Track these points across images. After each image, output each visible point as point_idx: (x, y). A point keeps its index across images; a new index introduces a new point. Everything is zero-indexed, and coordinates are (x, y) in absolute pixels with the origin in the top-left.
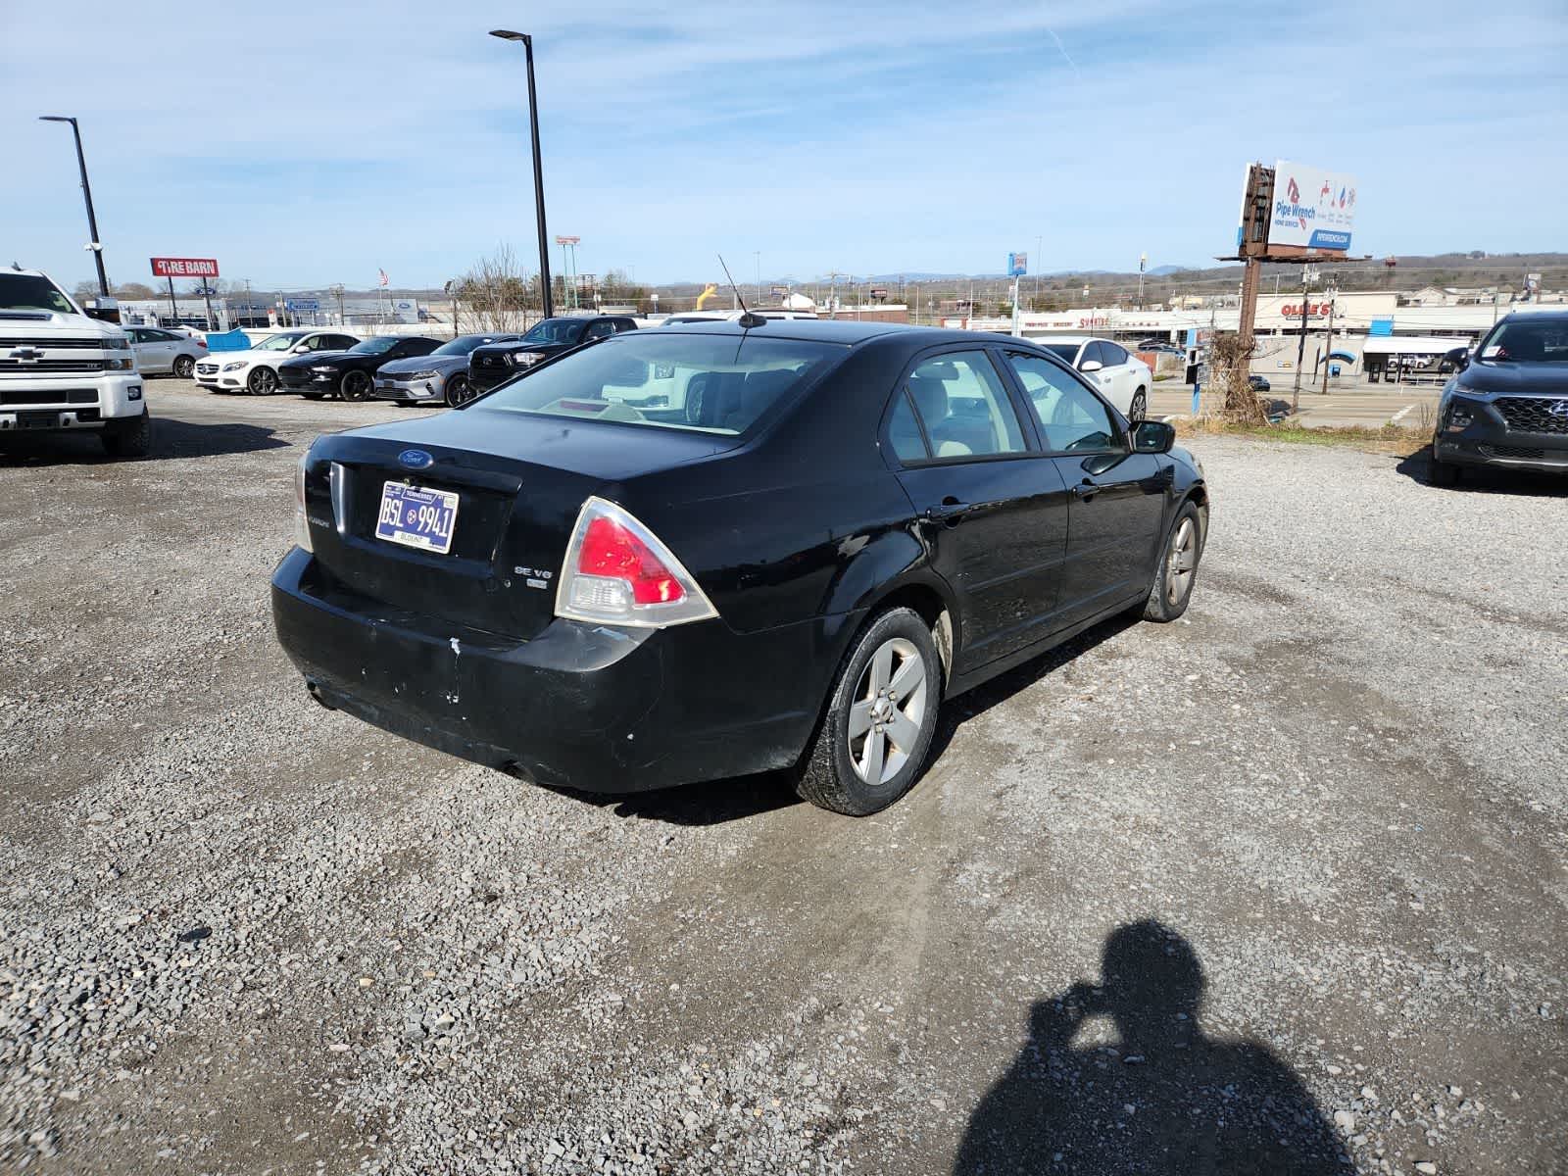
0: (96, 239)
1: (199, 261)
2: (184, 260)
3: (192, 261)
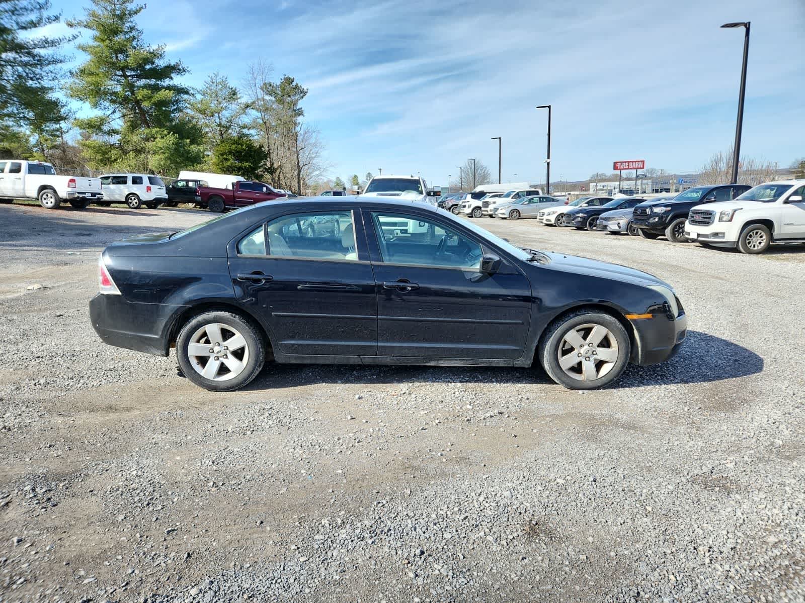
0: (549, 158)
1: (636, 162)
2: (629, 162)
3: (633, 162)
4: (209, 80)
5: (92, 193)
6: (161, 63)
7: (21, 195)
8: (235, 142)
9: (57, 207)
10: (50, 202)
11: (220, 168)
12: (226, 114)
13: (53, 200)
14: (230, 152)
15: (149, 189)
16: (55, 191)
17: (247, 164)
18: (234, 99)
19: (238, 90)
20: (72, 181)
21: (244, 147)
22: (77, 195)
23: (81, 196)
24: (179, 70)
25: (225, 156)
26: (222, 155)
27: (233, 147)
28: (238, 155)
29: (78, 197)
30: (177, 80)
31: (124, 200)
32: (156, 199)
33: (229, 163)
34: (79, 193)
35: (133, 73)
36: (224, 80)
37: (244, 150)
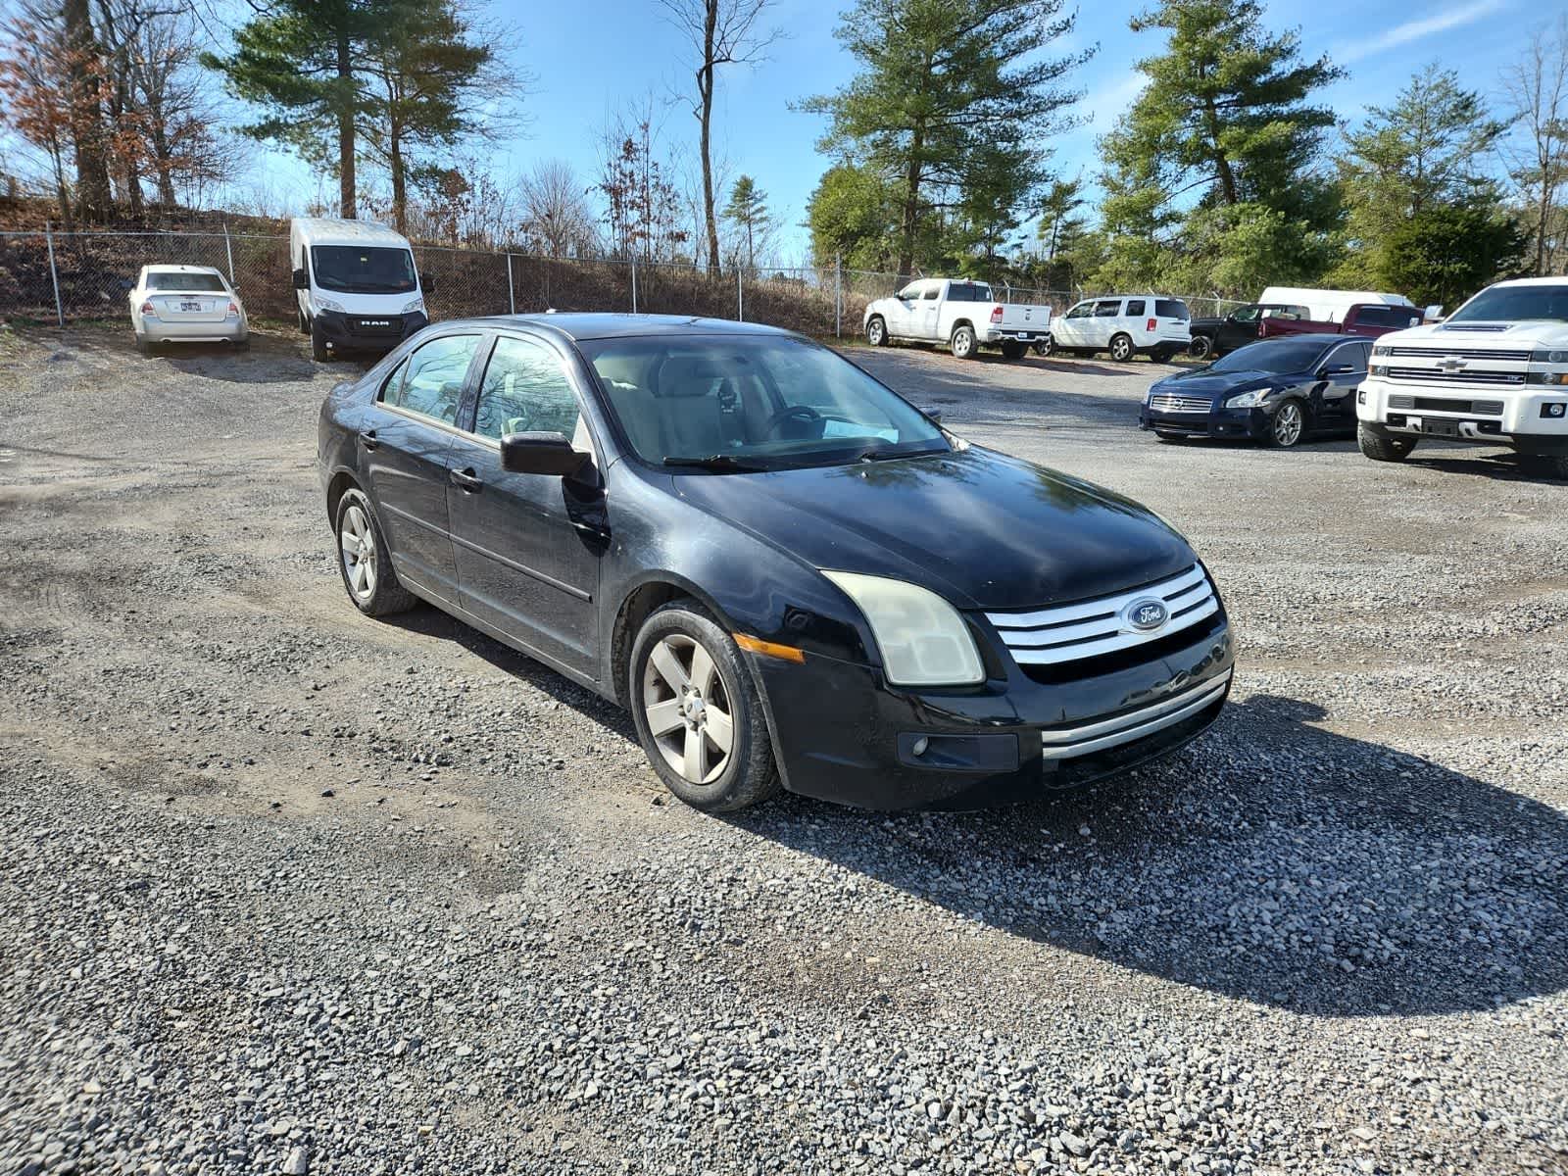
4: (1409, 86)
5: (1029, 333)
6: (1283, 68)
7: (932, 335)
8: (1442, 218)
9: (972, 355)
10: (962, 347)
11: (1389, 279)
12: (1437, 155)
13: (968, 344)
14: (1421, 241)
15: (1152, 324)
16: (973, 331)
17: (1456, 267)
18: (1467, 120)
19: (1478, 96)
20: (999, 311)
21: (1459, 227)
22: (1001, 335)
23: (1007, 337)
24: (1325, 74)
25: (1407, 251)
26: (1401, 248)
27: (1433, 228)
28: (1440, 247)
29: (1002, 339)
30: (1315, 98)
31: (1106, 345)
32: (1161, 344)
33: (1412, 266)
34: (1005, 332)
35: (1229, 98)
36: (1450, 77)
37: (1458, 234)
